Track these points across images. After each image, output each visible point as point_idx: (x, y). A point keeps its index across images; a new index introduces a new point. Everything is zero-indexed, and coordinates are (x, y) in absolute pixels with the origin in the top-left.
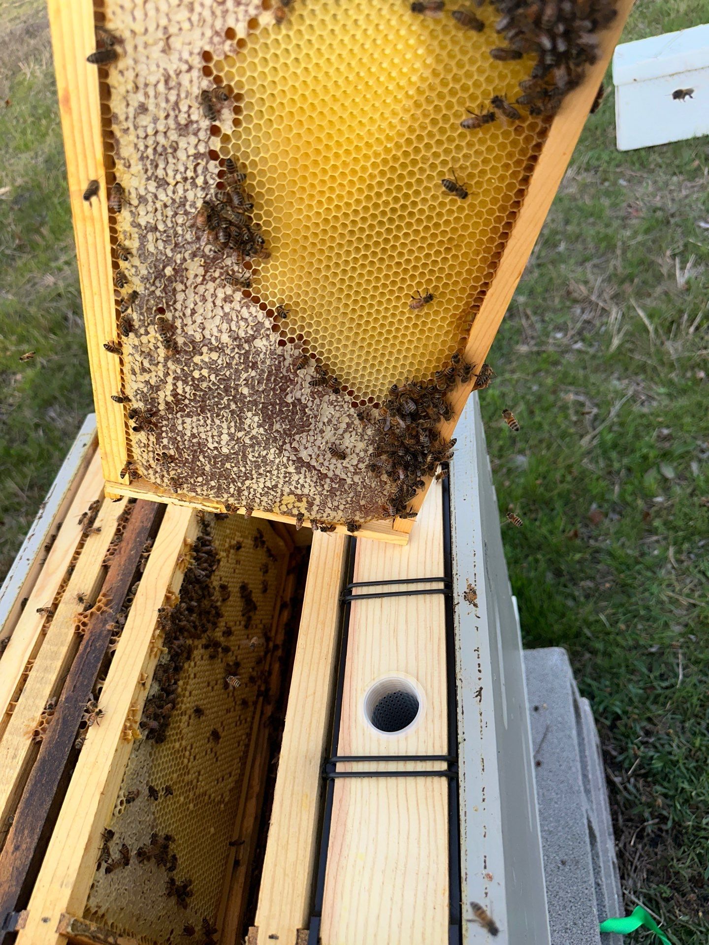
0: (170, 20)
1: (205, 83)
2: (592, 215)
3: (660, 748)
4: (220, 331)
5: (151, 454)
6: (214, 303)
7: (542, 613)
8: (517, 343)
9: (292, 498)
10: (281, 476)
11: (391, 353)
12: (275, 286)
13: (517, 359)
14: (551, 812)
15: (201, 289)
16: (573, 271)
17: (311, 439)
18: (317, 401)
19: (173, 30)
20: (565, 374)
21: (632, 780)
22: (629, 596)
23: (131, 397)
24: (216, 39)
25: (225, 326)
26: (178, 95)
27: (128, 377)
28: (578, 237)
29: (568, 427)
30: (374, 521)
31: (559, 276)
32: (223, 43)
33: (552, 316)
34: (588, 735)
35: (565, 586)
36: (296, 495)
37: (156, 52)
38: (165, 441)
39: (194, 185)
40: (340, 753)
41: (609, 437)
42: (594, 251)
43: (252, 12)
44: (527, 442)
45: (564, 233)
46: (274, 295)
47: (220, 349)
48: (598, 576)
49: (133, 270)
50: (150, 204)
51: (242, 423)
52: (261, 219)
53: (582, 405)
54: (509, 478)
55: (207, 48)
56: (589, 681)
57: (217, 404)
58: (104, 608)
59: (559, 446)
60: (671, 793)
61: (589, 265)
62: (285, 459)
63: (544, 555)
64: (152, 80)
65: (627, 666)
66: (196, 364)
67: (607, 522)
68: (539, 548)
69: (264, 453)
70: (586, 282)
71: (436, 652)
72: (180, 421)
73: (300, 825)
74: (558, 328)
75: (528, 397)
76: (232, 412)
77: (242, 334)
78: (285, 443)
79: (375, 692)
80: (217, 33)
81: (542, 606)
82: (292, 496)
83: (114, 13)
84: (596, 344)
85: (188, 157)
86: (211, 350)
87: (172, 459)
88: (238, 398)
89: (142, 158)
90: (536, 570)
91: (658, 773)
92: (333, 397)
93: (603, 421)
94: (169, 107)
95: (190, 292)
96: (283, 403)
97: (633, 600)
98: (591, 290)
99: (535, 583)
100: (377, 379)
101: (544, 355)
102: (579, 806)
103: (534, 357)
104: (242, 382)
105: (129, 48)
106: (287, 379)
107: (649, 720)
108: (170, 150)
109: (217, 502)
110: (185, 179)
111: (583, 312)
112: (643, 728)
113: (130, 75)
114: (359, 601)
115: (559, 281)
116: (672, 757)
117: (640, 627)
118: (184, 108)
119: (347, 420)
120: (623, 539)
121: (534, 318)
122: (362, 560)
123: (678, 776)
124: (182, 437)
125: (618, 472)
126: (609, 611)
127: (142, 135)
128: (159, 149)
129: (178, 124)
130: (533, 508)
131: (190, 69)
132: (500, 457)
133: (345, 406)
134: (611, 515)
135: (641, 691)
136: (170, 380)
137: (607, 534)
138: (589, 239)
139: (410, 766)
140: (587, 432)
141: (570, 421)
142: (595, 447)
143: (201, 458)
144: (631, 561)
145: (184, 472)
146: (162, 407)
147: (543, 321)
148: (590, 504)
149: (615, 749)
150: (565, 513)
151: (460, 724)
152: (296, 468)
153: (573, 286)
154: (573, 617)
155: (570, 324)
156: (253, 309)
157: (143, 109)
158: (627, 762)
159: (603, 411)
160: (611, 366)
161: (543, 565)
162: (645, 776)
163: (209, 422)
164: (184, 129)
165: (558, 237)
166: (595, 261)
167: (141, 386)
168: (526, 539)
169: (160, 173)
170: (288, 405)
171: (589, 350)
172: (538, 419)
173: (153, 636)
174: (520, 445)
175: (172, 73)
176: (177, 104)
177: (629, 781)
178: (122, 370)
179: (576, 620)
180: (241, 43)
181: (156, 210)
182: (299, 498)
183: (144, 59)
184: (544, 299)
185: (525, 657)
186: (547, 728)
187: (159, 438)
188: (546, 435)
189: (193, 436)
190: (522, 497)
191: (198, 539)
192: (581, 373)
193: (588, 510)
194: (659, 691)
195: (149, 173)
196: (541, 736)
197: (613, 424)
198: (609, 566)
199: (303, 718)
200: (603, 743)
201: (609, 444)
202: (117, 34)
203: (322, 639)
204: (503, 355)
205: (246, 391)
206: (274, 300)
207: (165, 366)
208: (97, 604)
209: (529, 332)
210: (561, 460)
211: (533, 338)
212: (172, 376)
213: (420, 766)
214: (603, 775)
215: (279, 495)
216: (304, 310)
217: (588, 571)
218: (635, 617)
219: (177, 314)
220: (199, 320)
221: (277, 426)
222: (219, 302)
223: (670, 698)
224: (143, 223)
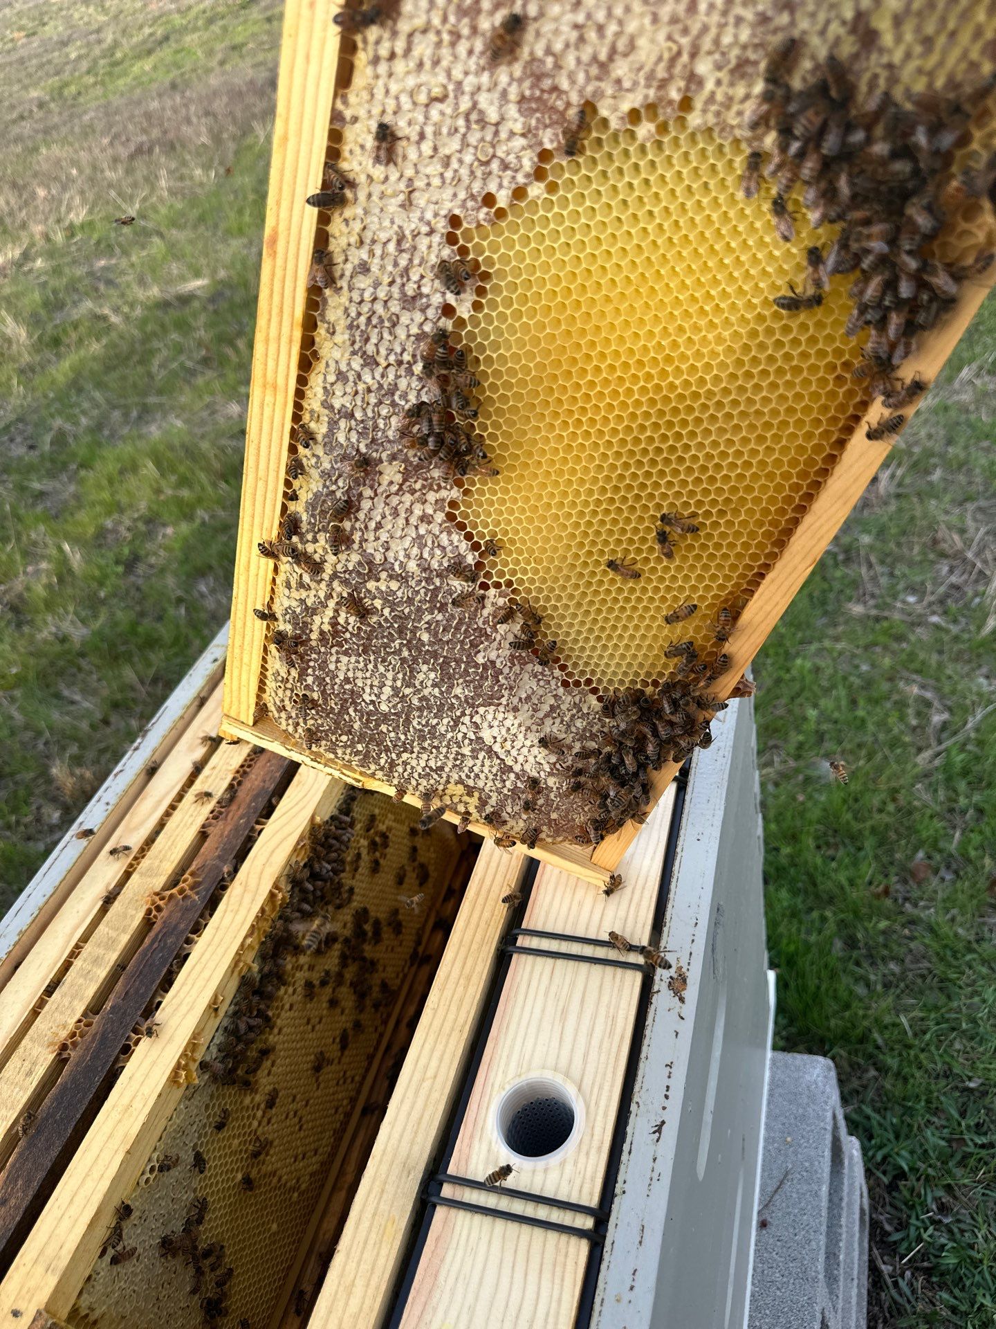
0: (417, 172)
1: (446, 252)
2: (987, 436)
3: (958, 1236)
4: (408, 556)
5: (288, 693)
6: (407, 520)
7: (816, 996)
8: (850, 599)
9: (460, 789)
10: (451, 757)
11: (625, 627)
12: (489, 515)
13: (846, 622)
14: (769, 1300)
15: (394, 500)
16: (947, 512)
17: (500, 716)
18: (517, 668)
19: (420, 183)
20: (912, 656)
21: (908, 1274)
22: (949, 997)
23: (278, 615)
24: (470, 204)
25: (415, 551)
26: (411, 260)
27: (281, 590)
28: (962, 465)
29: (902, 732)
30: (566, 844)
31: (925, 516)
32: (478, 209)
33: (907, 571)
34: (850, 1193)
35: (858, 964)
36: (466, 786)
37: (393, 205)
38: (310, 680)
39: (410, 372)
40: (452, 1170)
41: (959, 759)
42: (981, 488)
43: (521, 179)
44: (840, 742)
45: (942, 456)
46: (486, 525)
47: (403, 578)
48: (908, 959)
49: (313, 461)
50: (351, 384)
51: (413, 677)
52: (486, 429)
53: (928, 704)
54: (804, 791)
55: (457, 212)
56: (868, 1110)
57: (386, 646)
58: (188, 892)
59: (886, 757)
60: (963, 1308)
61: (970, 507)
62: (460, 736)
63: (835, 914)
64: (383, 236)
65: (928, 1101)
66: (369, 591)
67: (935, 882)
68: (831, 900)
69: (434, 722)
70: (962, 531)
71: (613, 1055)
72: (334, 658)
73: (375, 1260)
74: (912, 589)
75: (852, 679)
76: (403, 660)
77: (435, 565)
78: (463, 714)
79: (518, 1094)
80: (473, 197)
81: (818, 988)
82: (460, 787)
83: (351, 152)
84: (963, 620)
85: (409, 336)
86: (391, 577)
87: (314, 704)
88: (414, 644)
89: (350, 327)
90: (820, 932)
91: (948, 1272)
92: (538, 668)
93: (955, 733)
94: (397, 271)
95: (380, 502)
96: (471, 662)
97: (955, 1004)
98: (968, 543)
99: (814, 950)
100: (601, 657)
101: (885, 624)
102: (811, 1302)
103: (870, 623)
104: (422, 625)
105: (362, 196)
106: (482, 633)
107: (949, 1188)
108: (387, 324)
109: (361, 773)
110: (400, 363)
111: (951, 571)
112: (935, 1199)
113: (357, 226)
114: (523, 957)
115: (924, 523)
116: (973, 1254)
117: (957, 1046)
118: (415, 277)
119: (552, 701)
120: (955, 911)
121: (879, 569)
122: (540, 897)
123: (978, 1286)
124: (333, 679)
125: (964, 812)
126: (917, 1013)
127: (356, 298)
128: (375, 321)
129: (403, 294)
130: (832, 840)
131: (431, 232)
132: (798, 757)
133: (553, 683)
134: (943, 872)
135: (943, 1143)
136: (332, 604)
137: (931, 899)
138: (978, 471)
139: (542, 1213)
140: (928, 746)
141: (907, 725)
142: (937, 769)
143: (351, 711)
144: (960, 946)
145: (327, 724)
146: (314, 636)
147: (892, 575)
148: (916, 850)
149: (889, 1221)
150: (876, 857)
151: (622, 1168)
152: (473, 751)
153: (942, 532)
154: (861, 1013)
155: (929, 587)
156: (455, 537)
157: (364, 268)
158: (905, 1245)
159: (956, 719)
160: (979, 656)
161: (831, 926)
162: (928, 1272)
163: (370, 667)
164: (410, 302)
165: (934, 460)
166: (983, 503)
167: (294, 604)
168: (815, 885)
169: (370, 349)
170: (477, 666)
171: (951, 627)
172: (861, 713)
173: (242, 945)
174: (829, 745)
175: (407, 233)
176: (407, 270)
177: (902, 1276)
178: (274, 580)
179: (865, 1017)
180: (501, 213)
181: (356, 393)
182: (470, 791)
183: (377, 211)
184: (899, 545)
185: (774, 1061)
186: (787, 1174)
187: (303, 674)
188: (869, 739)
189: (347, 680)
190: (819, 822)
191: (333, 818)
192: (935, 657)
193: (910, 858)
194: (971, 1149)
195: (357, 346)
196: (775, 1184)
197: (968, 740)
198: (926, 946)
199: (412, 1108)
200: (873, 1208)
201: (958, 767)
202: (351, 176)
203: (461, 1000)
204: (826, 613)
205: (425, 637)
206: (484, 533)
207: (329, 585)
208: (181, 885)
209: (869, 587)
210: (884, 778)
211: (873, 596)
212: (336, 599)
213: (556, 1216)
214: (866, 1258)
215: (443, 781)
216: (520, 552)
217: (895, 947)
218: (953, 1029)
219: (358, 525)
220: (384, 537)
221: (458, 691)
222: (413, 521)
223: (986, 1164)
224: (337, 405)
